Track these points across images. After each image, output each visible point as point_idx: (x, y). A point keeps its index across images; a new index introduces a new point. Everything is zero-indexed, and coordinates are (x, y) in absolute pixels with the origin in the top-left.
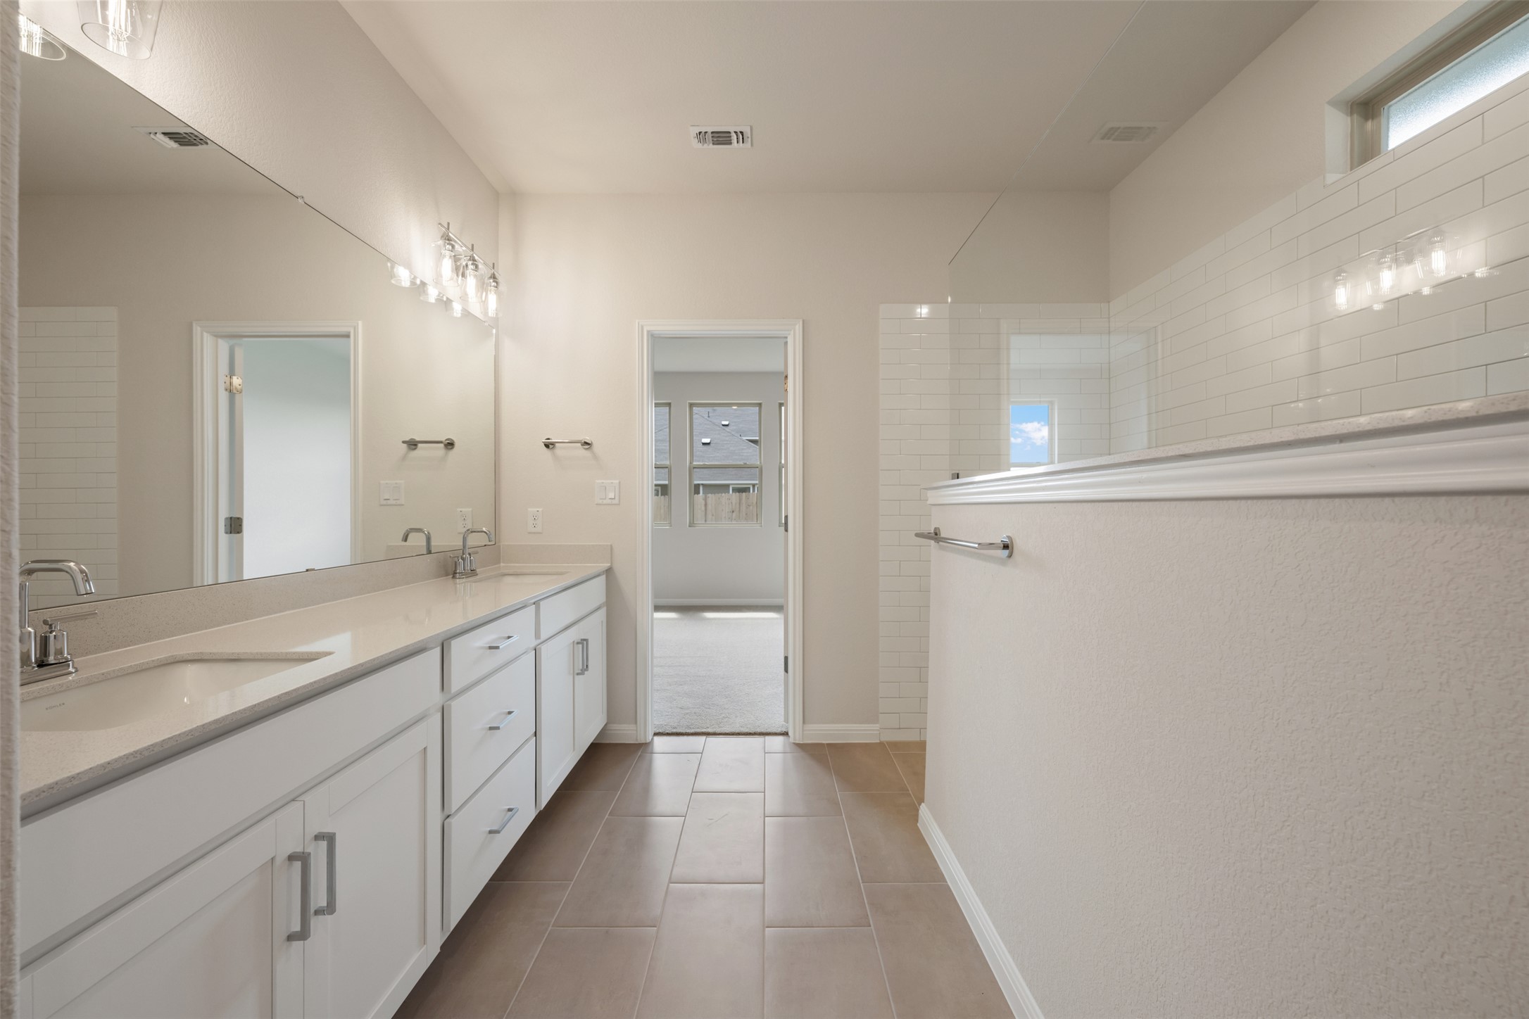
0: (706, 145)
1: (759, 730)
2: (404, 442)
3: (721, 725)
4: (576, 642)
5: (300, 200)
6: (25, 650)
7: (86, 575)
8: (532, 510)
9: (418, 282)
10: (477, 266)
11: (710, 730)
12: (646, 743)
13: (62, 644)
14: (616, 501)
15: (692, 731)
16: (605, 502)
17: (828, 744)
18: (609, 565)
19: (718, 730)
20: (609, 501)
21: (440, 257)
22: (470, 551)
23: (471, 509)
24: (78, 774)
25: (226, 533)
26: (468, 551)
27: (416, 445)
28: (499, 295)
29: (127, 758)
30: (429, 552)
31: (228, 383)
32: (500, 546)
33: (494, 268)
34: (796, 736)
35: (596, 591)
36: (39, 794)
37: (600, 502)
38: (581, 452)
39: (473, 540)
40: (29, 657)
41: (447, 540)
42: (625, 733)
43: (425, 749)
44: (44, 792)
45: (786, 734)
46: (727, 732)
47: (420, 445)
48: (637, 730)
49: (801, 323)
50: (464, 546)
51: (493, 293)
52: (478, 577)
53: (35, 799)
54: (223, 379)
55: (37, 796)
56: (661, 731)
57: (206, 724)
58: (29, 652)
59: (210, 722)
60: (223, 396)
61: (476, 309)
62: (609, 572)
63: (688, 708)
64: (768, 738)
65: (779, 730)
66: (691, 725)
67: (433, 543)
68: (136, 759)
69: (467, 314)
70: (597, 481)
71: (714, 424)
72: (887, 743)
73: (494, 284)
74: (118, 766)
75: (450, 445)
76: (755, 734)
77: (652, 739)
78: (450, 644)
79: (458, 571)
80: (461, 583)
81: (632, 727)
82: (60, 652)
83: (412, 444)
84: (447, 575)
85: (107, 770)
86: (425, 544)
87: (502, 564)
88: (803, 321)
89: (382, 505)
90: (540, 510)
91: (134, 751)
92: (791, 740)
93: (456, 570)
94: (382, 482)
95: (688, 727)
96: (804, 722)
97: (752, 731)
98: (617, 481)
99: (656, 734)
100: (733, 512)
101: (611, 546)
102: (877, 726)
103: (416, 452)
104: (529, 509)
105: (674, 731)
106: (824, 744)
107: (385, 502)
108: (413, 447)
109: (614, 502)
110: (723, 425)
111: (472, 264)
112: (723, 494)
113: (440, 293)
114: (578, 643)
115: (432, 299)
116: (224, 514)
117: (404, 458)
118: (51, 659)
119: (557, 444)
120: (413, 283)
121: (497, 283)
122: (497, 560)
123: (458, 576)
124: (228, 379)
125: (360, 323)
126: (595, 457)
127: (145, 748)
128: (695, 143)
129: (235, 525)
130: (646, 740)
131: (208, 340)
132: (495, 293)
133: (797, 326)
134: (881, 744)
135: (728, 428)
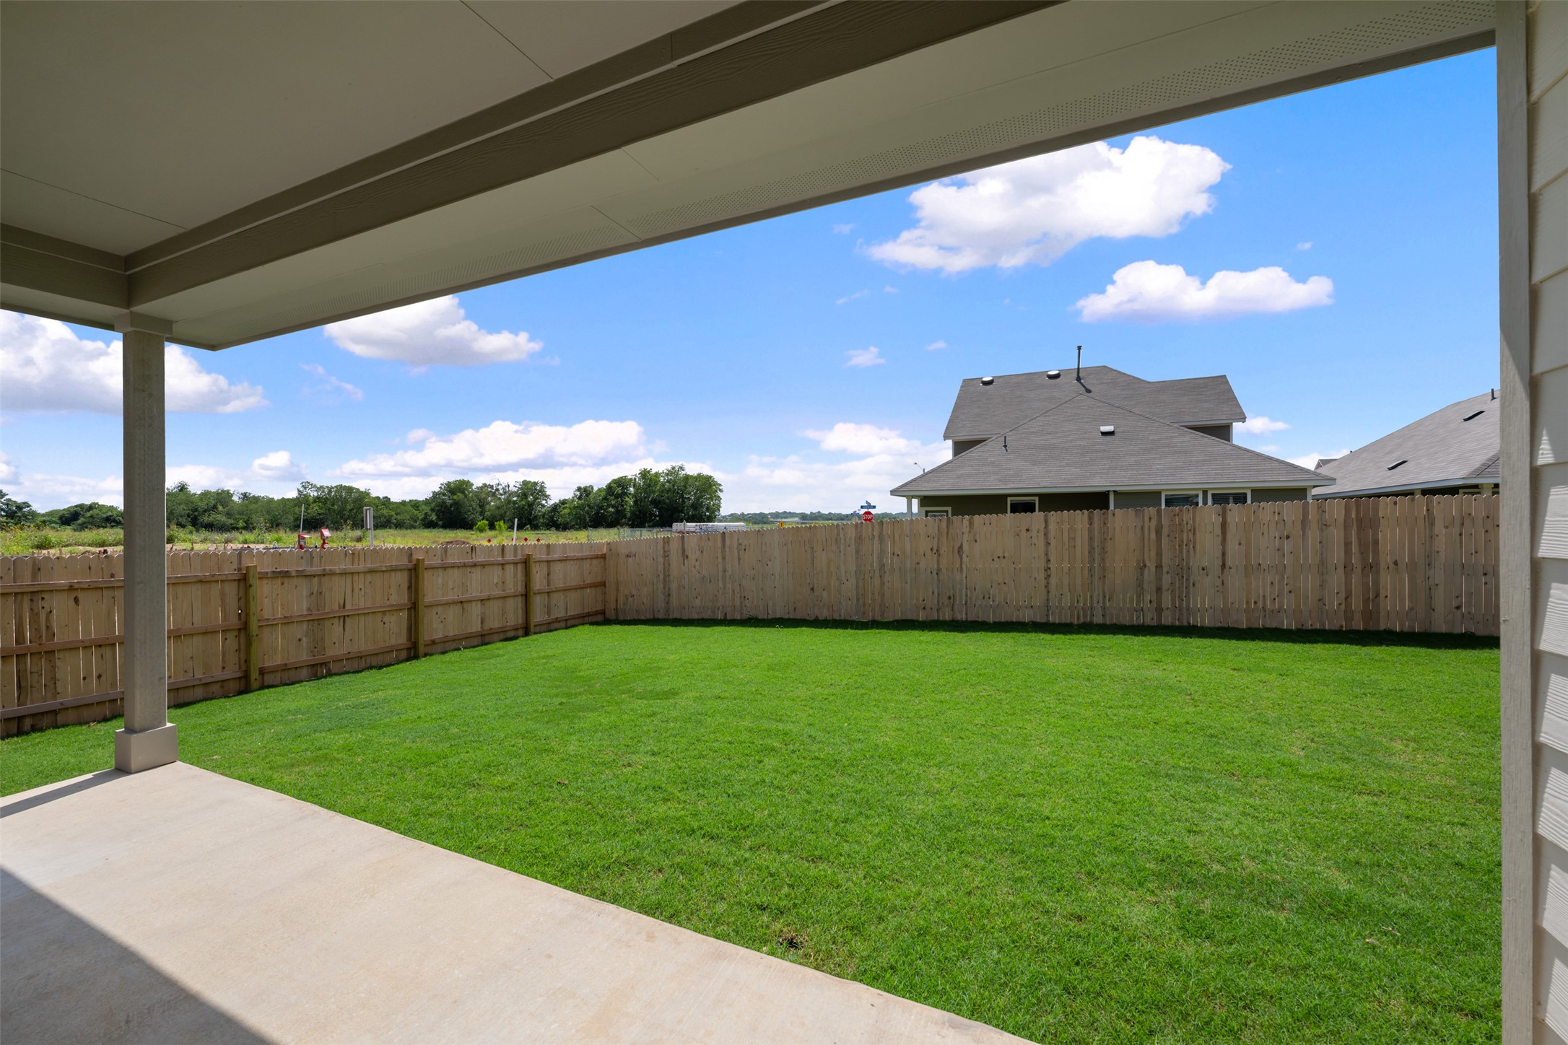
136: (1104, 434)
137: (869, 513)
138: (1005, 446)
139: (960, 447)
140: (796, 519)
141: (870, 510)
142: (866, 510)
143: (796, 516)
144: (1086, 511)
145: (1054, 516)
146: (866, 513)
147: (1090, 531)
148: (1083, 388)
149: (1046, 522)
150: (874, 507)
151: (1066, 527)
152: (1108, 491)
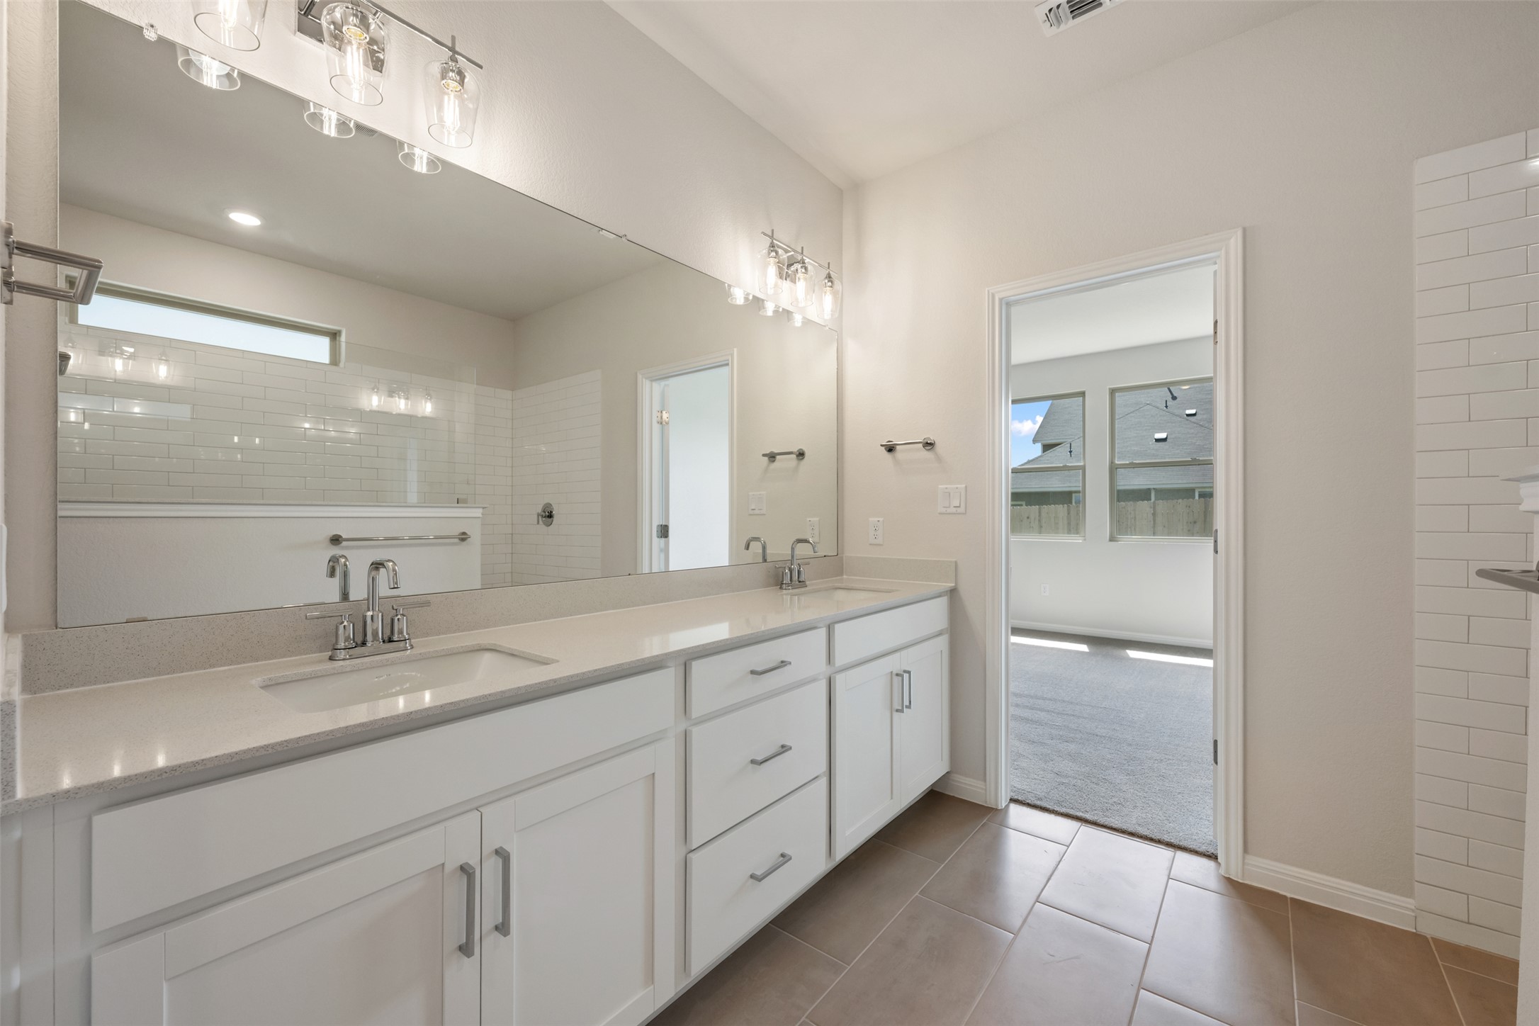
0: (1063, 27)
1: (1166, 838)
2: (764, 455)
3: (1108, 814)
4: (895, 672)
5: (624, 239)
6: (375, 628)
7: (396, 574)
8: (873, 519)
9: (751, 298)
10: (806, 269)
11: (1088, 816)
12: (996, 810)
13: (402, 625)
14: (962, 510)
15: (1063, 810)
16: (949, 510)
17: (1292, 899)
18: (953, 585)
19: (1102, 820)
20: (954, 510)
21: (765, 267)
22: (799, 561)
23: (818, 519)
24: (203, 760)
25: (658, 537)
26: (796, 562)
27: (774, 457)
28: (835, 294)
29: (257, 751)
30: (765, 561)
31: (659, 417)
32: (842, 557)
33: (829, 268)
34: (1234, 866)
35: (934, 614)
36: (161, 774)
37: (944, 510)
38: (925, 454)
39: (802, 550)
40: (377, 633)
41: (779, 550)
42: (968, 788)
43: (654, 774)
44: (166, 773)
45: (1213, 857)
46: (1114, 826)
47: (778, 457)
48: (986, 790)
49: (1240, 233)
50: (793, 557)
51: (828, 293)
52: (807, 589)
53: (157, 778)
54: (655, 414)
55: (158, 776)
56: (1020, 798)
57: (350, 726)
58: (377, 629)
59: (354, 725)
60: (656, 427)
61: (813, 315)
62: (953, 593)
63: (1067, 777)
64: (1181, 855)
65: (1203, 849)
66: (1063, 801)
67: (768, 551)
68: (268, 752)
69: (807, 322)
70: (940, 486)
71: (1173, 414)
72: (1432, 938)
73: (830, 284)
74: (247, 757)
75: (801, 455)
76: (1159, 842)
77: (1007, 806)
78: (691, 664)
79: (784, 582)
80: (786, 595)
81: (980, 784)
82: (401, 632)
83: (772, 457)
84: (777, 585)
85: (233, 760)
86: (761, 551)
87: (844, 576)
88: (1244, 230)
89: (751, 515)
90: (881, 519)
91: (265, 745)
92: (1222, 872)
93: (783, 581)
94: (750, 493)
95: (1059, 803)
96: (1246, 850)
97: (1157, 836)
98: (964, 486)
99: (1013, 800)
100: (1195, 522)
101: (956, 562)
102: (1410, 903)
103: (775, 463)
104: (870, 519)
105: (1038, 803)
106: (1285, 897)
107: (751, 512)
108: (773, 459)
109: (959, 510)
110: (1188, 415)
111: (802, 267)
112: (1180, 501)
113: (776, 306)
114: (897, 675)
115: (770, 313)
116: (656, 522)
117: (766, 470)
118: (395, 638)
119: (898, 447)
120: (746, 299)
121: (832, 282)
122: (840, 571)
123: (784, 586)
124: (659, 414)
125: (735, 349)
126: (939, 459)
127: (277, 743)
128: (1049, 31)
129: (664, 531)
130: (997, 805)
131: (647, 384)
132: (831, 293)
133: (1232, 241)
134: (1416, 936)
135: (1195, 417)
136: (1158, 440)
138: (1070, 452)
139: (1047, 447)
148: (1169, 394)
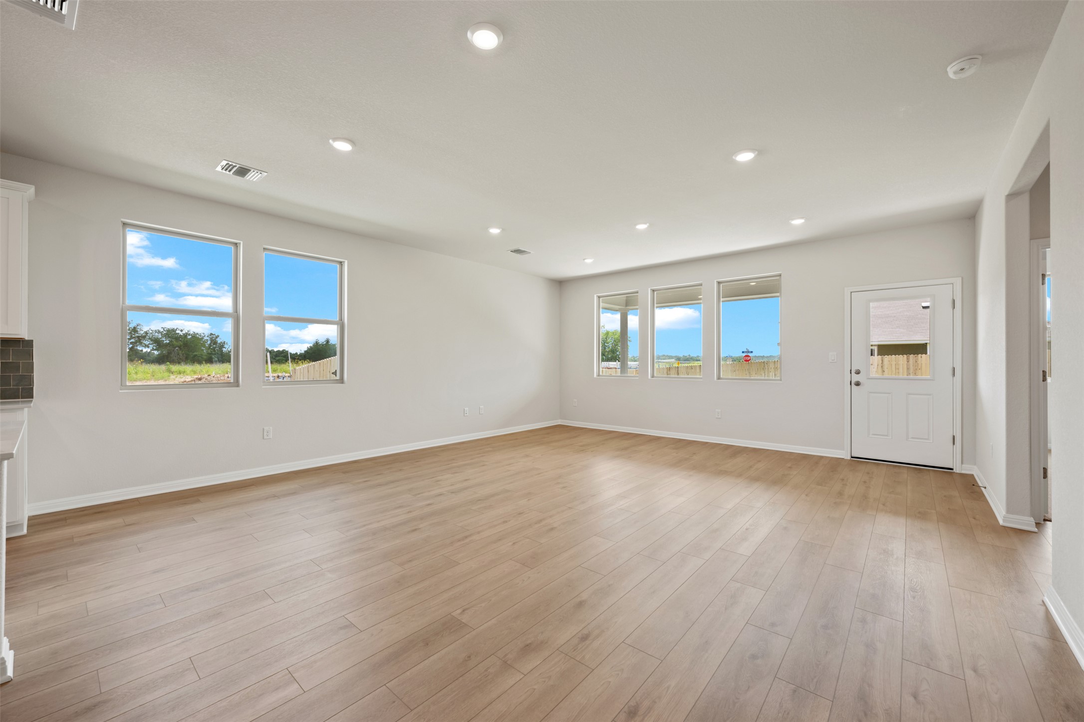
137: (748, 356)
140: (673, 360)
141: (748, 354)
142: (746, 354)
143: (672, 358)
144: (905, 356)
145: (887, 358)
146: (746, 356)
147: (908, 365)
149: (882, 361)
150: (752, 352)
151: (894, 363)
152: (926, 343)
